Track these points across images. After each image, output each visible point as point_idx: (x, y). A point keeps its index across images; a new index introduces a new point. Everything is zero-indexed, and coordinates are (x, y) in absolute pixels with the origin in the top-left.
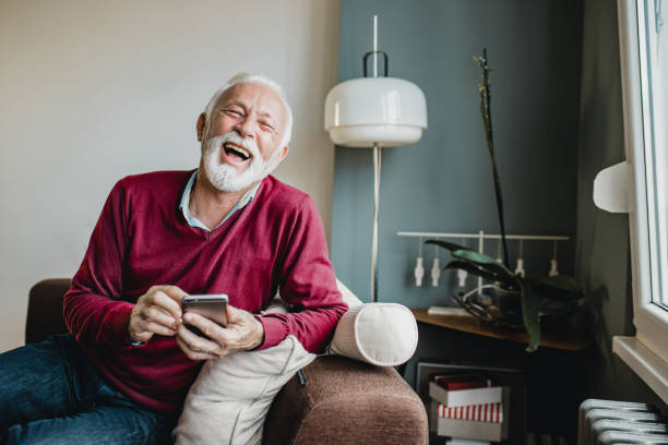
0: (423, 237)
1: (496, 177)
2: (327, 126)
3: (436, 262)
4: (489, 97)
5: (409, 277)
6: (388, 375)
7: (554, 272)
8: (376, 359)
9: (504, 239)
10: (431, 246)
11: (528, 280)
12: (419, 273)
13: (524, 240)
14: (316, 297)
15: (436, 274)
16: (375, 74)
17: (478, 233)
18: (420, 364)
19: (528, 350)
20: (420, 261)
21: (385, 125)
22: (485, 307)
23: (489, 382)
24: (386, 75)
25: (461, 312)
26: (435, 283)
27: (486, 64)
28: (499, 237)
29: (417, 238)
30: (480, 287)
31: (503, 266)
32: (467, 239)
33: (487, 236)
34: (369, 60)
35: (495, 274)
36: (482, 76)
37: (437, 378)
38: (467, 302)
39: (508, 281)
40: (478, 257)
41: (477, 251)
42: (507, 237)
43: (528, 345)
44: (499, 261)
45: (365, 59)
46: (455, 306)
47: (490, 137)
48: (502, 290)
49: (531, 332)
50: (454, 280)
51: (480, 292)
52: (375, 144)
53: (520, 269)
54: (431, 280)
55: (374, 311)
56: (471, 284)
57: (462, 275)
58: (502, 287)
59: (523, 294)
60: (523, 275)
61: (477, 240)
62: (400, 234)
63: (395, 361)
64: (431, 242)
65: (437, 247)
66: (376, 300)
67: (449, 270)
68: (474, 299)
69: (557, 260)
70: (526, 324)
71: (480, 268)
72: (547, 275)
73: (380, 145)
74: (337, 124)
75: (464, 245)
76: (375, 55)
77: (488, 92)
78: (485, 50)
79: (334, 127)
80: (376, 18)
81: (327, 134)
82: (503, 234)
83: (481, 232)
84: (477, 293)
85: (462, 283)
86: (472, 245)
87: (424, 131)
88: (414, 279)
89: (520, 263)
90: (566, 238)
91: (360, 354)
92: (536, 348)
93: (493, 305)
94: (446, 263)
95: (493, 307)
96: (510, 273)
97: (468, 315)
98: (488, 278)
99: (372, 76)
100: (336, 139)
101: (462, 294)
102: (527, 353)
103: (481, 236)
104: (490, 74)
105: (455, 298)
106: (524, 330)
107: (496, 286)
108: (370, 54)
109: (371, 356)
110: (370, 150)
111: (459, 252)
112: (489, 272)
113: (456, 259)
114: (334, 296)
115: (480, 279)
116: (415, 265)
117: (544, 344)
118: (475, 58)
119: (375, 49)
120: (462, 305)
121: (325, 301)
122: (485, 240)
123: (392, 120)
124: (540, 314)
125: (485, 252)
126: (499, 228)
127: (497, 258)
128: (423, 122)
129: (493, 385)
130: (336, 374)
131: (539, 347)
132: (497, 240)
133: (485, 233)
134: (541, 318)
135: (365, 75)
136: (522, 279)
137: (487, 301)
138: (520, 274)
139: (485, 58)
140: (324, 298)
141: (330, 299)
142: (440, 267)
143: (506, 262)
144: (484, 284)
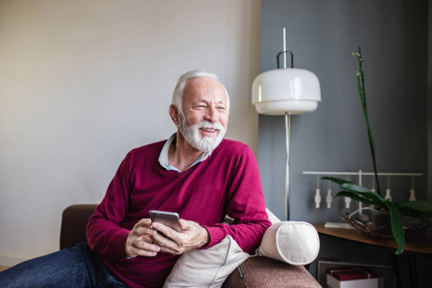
0: (320, 175)
1: (369, 133)
2: (253, 102)
3: (329, 192)
4: (363, 79)
5: (311, 202)
6: (300, 271)
7: (412, 198)
8: (292, 260)
9: (376, 176)
10: (325, 181)
11: (394, 204)
12: (318, 199)
13: (391, 176)
14: (249, 214)
15: (329, 200)
16: (285, 67)
17: (358, 172)
18: (320, 262)
19: (397, 253)
20: (318, 191)
21: (292, 100)
22: (364, 222)
23: (369, 275)
24: (292, 67)
25: (347, 226)
26: (329, 206)
27: (360, 57)
28: (373, 174)
29: (316, 175)
30: (360, 209)
31: (377, 194)
32: (351, 176)
33: (364, 174)
34: (280, 57)
35: (371, 200)
36: (358, 66)
37: (332, 271)
38: (351, 219)
39: (380, 205)
40: (358, 188)
41: (357, 184)
42: (378, 174)
43: (396, 250)
44: (373, 191)
45: (278, 57)
46: (344, 222)
47: (365, 106)
48: (376, 211)
49: (398, 240)
50: (342, 204)
51: (360, 212)
52: (286, 113)
53: (388, 196)
54: (326, 204)
55: (288, 227)
56: (354, 207)
57: (348, 200)
58: (376, 209)
59: (391, 213)
60: (391, 201)
61: (358, 176)
62: (304, 173)
63: (304, 261)
64: (325, 178)
65: (330, 181)
66: (288, 219)
67: (338, 198)
68: (357, 217)
69: (414, 189)
70: (394, 235)
71: (360, 195)
72: (408, 200)
73: (290, 113)
74: (260, 100)
75: (348, 180)
76: (285, 54)
77: (362, 76)
78: (359, 49)
79: (258, 102)
80: (284, 29)
81: (254, 107)
82: (376, 172)
83: (360, 171)
84: (358, 212)
85: (348, 206)
86: (354, 180)
87: (319, 104)
88: (315, 203)
89: (388, 192)
90: (421, 174)
91: (280, 256)
92: (402, 252)
93: (370, 221)
94: (336, 193)
95: (370, 223)
96: (382, 199)
97: (353, 228)
98: (366, 203)
99: (283, 68)
100: (260, 110)
101: (348, 214)
102: (396, 255)
103: (360, 173)
104: (363, 64)
105: (344, 216)
106: (393, 239)
107: (371, 208)
108: (282, 53)
109: (287, 258)
110: (283, 117)
111: (345, 185)
112: (366, 199)
113: (343, 190)
114: (261, 215)
115: (360, 203)
116: (315, 194)
117: (408, 249)
118: (354, 54)
119: (285, 50)
120: (348, 221)
121: (255, 218)
122: (363, 176)
123: (297, 97)
124: (404, 228)
125: (363, 185)
126: (373, 169)
127: (371, 188)
128: (318, 97)
129: (372, 277)
130: (264, 270)
131: (404, 251)
132: (371, 176)
133: (363, 172)
134: (405, 230)
135: (278, 68)
136: (390, 204)
137: (365, 218)
138: (388, 200)
139: (360, 53)
140: (254, 215)
141: (258, 217)
142: (332, 194)
143: (378, 191)
144: (362, 207)
